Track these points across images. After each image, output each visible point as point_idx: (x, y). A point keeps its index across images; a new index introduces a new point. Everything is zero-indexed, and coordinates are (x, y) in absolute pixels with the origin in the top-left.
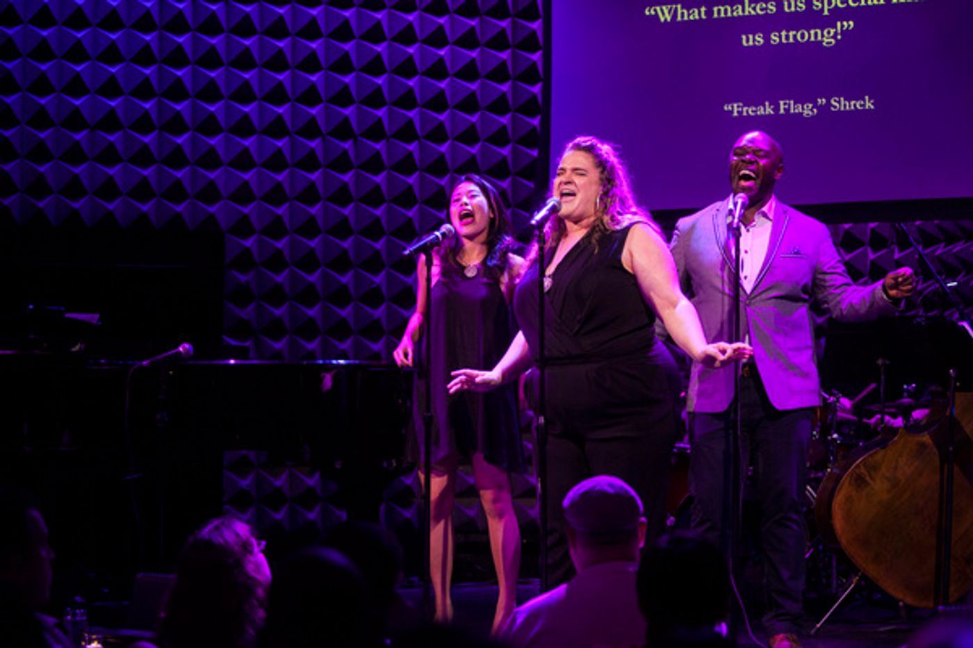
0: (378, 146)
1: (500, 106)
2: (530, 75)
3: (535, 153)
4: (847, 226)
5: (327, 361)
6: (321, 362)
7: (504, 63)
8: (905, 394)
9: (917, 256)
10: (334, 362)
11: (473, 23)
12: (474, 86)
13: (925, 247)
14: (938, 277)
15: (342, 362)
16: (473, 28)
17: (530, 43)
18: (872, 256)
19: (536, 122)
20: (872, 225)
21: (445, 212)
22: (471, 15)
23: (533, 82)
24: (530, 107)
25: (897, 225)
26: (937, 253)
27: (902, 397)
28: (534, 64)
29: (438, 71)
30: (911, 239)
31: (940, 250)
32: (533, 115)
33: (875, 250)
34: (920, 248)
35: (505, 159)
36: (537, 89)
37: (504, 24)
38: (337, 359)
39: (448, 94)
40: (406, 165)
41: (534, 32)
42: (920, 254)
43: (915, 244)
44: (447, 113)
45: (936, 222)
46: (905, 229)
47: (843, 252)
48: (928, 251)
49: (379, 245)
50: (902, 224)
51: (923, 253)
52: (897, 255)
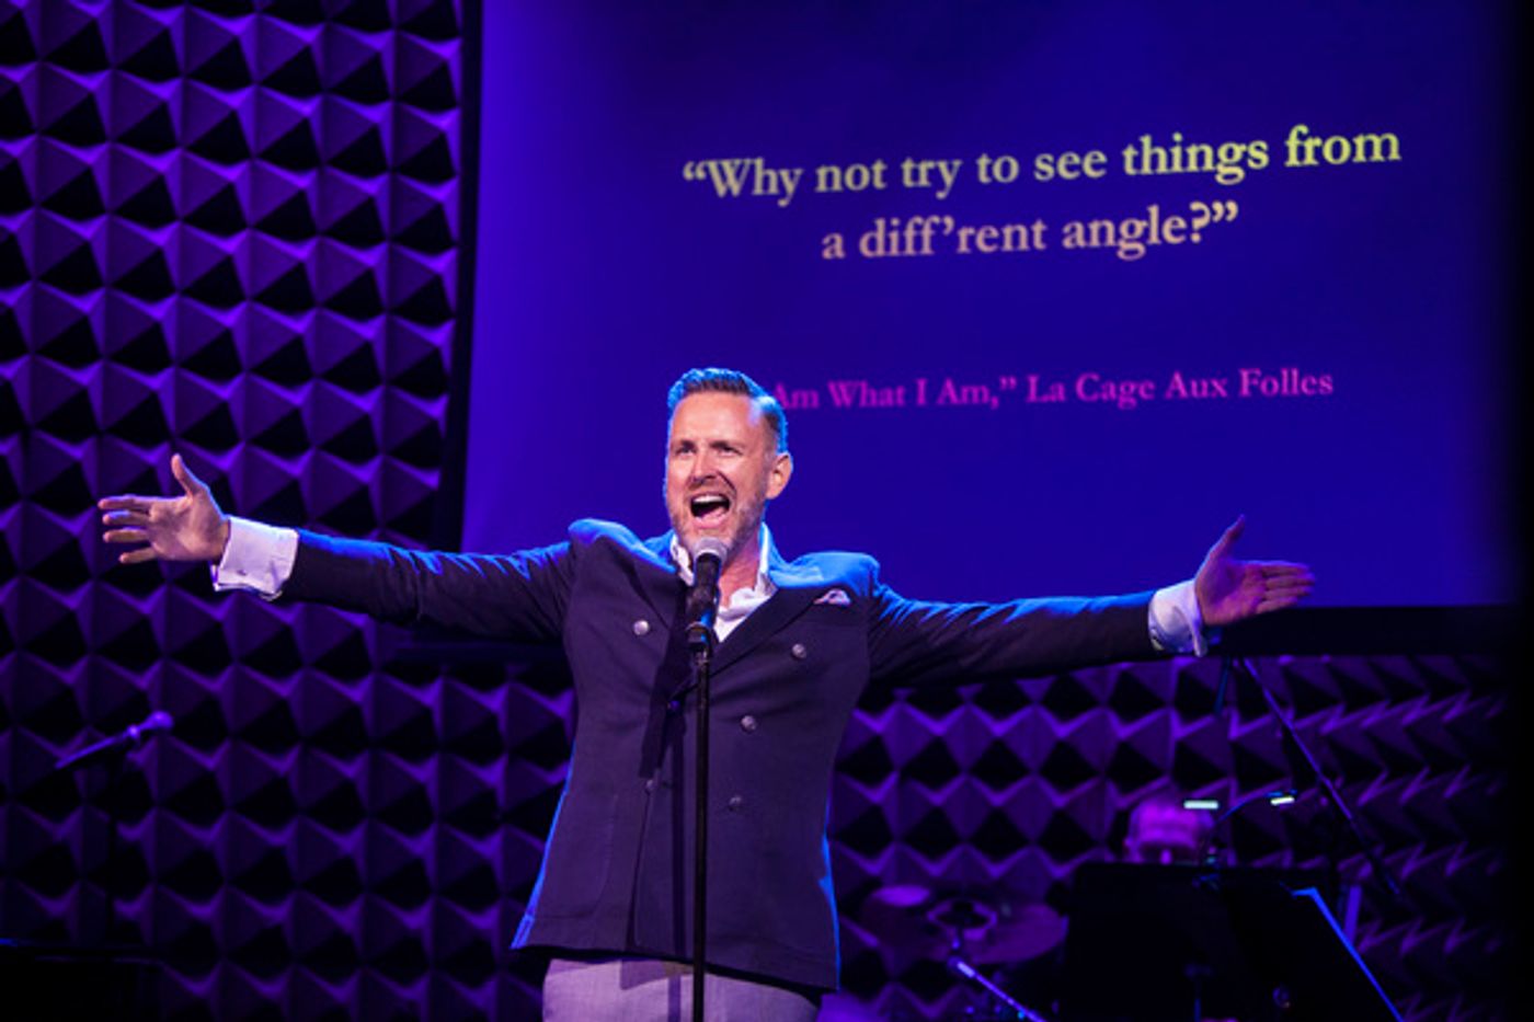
0: (77, 452)
1: (357, 371)
2: (427, 305)
3: (432, 480)
7: (368, 275)
9: (1279, 735)
11: (302, 182)
12: (300, 325)
13: (1299, 715)
14: (1328, 783)
16: (301, 195)
17: (428, 233)
18: (1179, 730)
19: (437, 409)
22: (298, 166)
23: (433, 319)
24: (426, 376)
25: (1236, 663)
26: (1328, 728)
28: (437, 281)
29: (220, 286)
30: (1267, 695)
31: (1332, 721)
32: (430, 393)
33: (1189, 714)
34: (1287, 716)
35: (364, 490)
36: (440, 336)
37: (372, 187)
39: (240, 342)
41: (438, 209)
42: (1287, 732)
43: (1275, 707)
44: (237, 382)
45: (1326, 658)
46: (1254, 672)
47: (1113, 719)
48: (1306, 722)
49: (71, 676)
50: (1247, 663)
51: (1291, 727)
52: (1236, 731)
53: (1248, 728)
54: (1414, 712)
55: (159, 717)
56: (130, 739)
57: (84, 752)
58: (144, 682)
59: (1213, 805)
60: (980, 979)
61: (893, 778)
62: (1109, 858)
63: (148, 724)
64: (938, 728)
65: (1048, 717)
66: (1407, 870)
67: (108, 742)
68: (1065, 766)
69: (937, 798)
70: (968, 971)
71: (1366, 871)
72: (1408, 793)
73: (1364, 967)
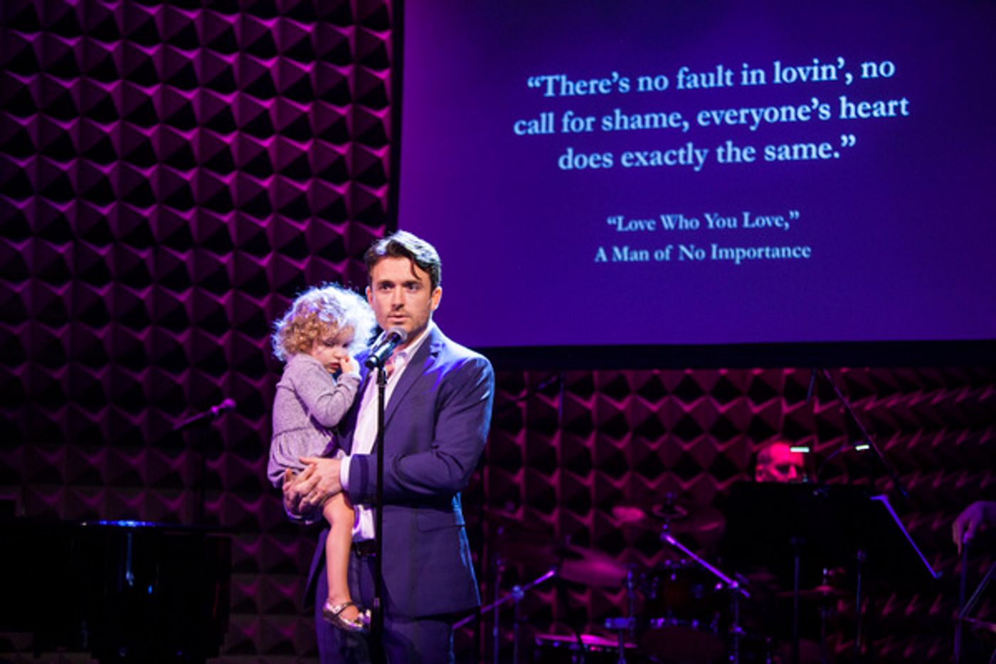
0: (183, 257)
4: (757, 371)
5: (113, 523)
6: (105, 523)
7: (341, 159)
8: (825, 581)
9: (842, 410)
10: (122, 523)
11: (306, 108)
13: (853, 400)
15: (131, 523)
18: (786, 409)
20: (788, 371)
21: (265, 340)
25: (818, 372)
26: (868, 407)
27: (820, 584)
28: (379, 161)
30: (836, 389)
31: (870, 404)
33: (791, 401)
34: (846, 401)
36: (381, 193)
37: (343, 111)
38: (126, 519)
40: (218, 281)
42: (846, 409)
43: (840, 395)
44: (270, 218)
45: (867, 370)
46: (828, 376)
47: (750, 403)
48: (855, 405)
49: (181, 379)
50: (826, 372)
51: (849, 407)
52: (817, 409)
53: (825, 407)
54: (915, 399)
55: (229, 402)
56: (213, 415)
57: (188, 421)
58: (220, 382)
59: (806, 450)
60: (679, 545)
61: (628, 436)
62: (747, 478)
63: (222, 406)
64: (654, 408)
65: (714, 402)
66: (912, 484)
67: (200, 415)
68: (723, 428)
69: (654, 446)
70: (671, 540)
71: (889, 485)
72: (912, 443)
73: (911, 540)
